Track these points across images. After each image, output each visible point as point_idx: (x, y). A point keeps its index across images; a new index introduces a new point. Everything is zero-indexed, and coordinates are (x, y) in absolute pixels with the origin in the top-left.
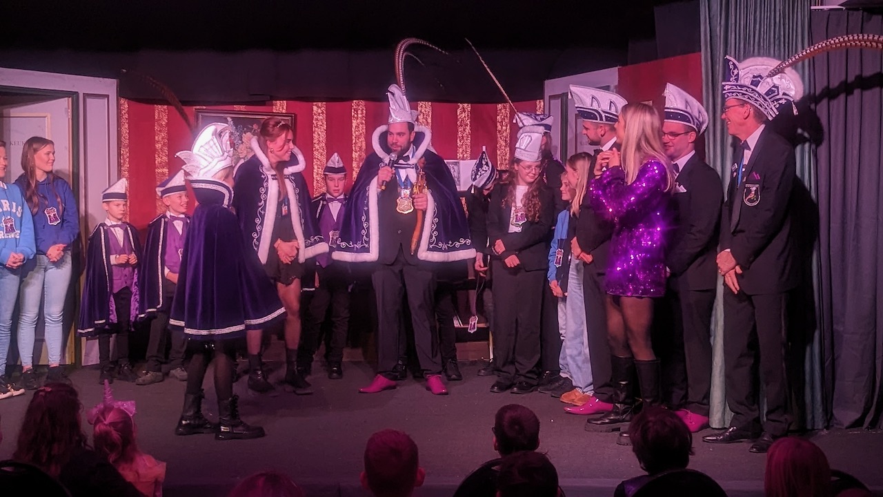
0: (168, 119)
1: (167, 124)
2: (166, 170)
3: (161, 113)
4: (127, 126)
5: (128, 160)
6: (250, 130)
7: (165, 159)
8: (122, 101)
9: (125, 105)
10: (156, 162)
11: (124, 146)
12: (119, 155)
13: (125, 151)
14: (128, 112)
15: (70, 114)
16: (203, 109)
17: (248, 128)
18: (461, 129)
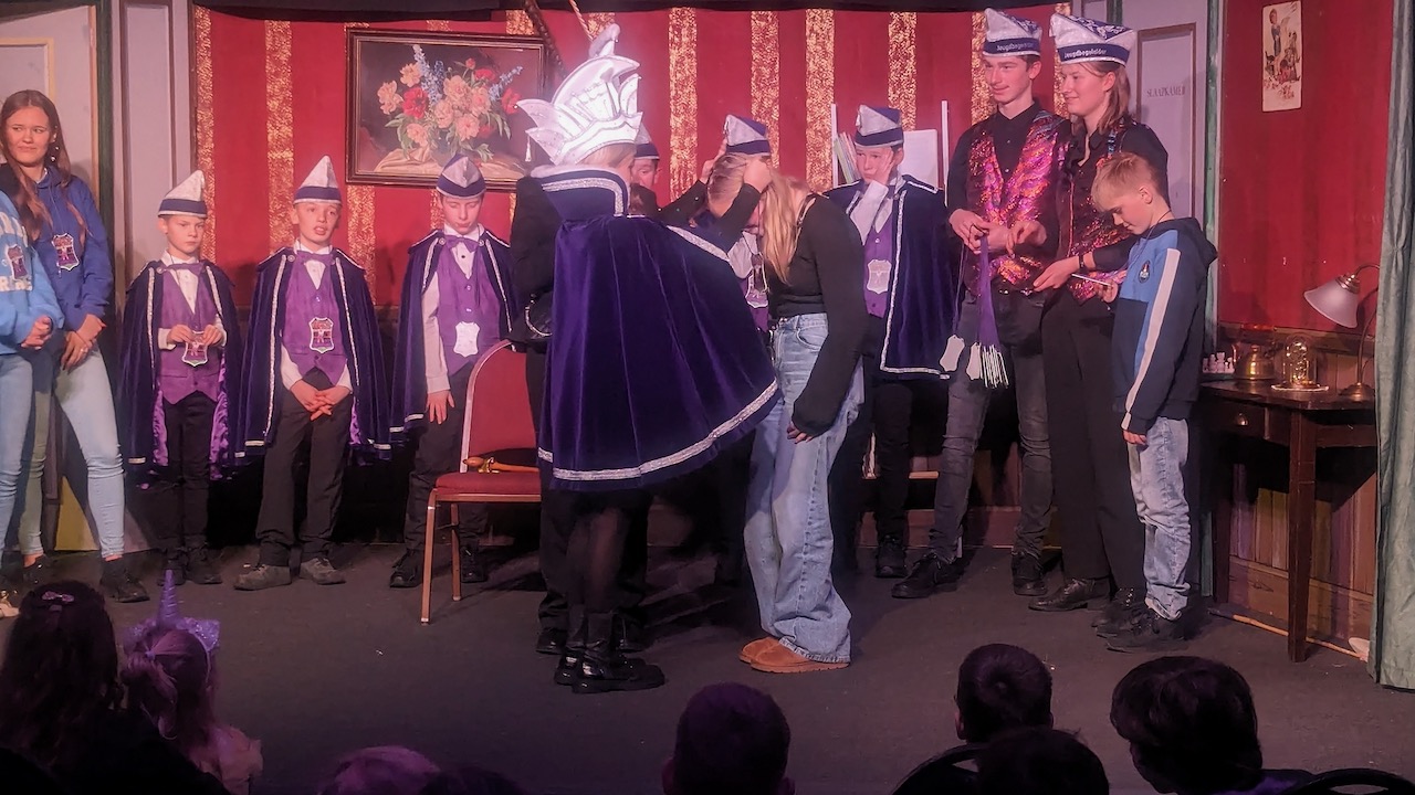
0: (292, 51)
1: (292, 60)
2: (288, 155)
3: (278, 37)
4: (208, 63)
5: (211, 133)
6: (460, 71)
7: (287, 131)
8: (199, 12)
9: (205, 20)
10: (270, 138)
11: (204, 104)
12: (194, 123)
13: (205, 116)
14: (212, 35)
15: (93, 37)
16: (364, 29)
17: (454, 67)
18: (895, 66)
